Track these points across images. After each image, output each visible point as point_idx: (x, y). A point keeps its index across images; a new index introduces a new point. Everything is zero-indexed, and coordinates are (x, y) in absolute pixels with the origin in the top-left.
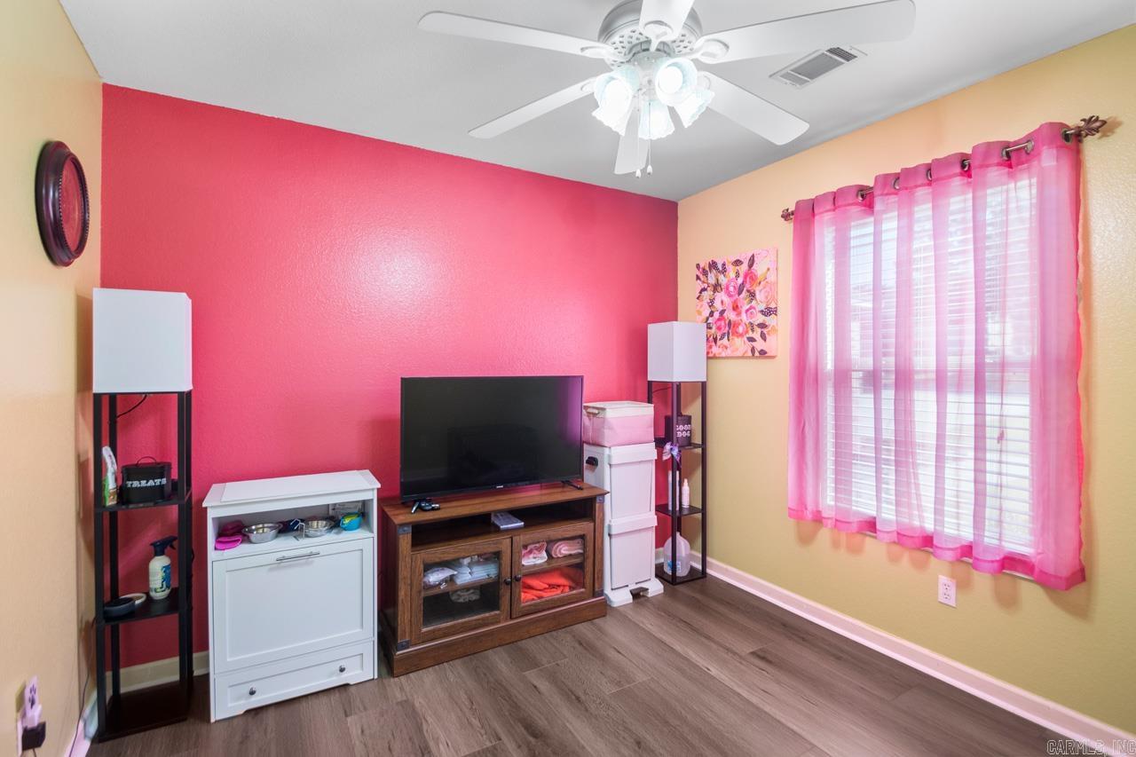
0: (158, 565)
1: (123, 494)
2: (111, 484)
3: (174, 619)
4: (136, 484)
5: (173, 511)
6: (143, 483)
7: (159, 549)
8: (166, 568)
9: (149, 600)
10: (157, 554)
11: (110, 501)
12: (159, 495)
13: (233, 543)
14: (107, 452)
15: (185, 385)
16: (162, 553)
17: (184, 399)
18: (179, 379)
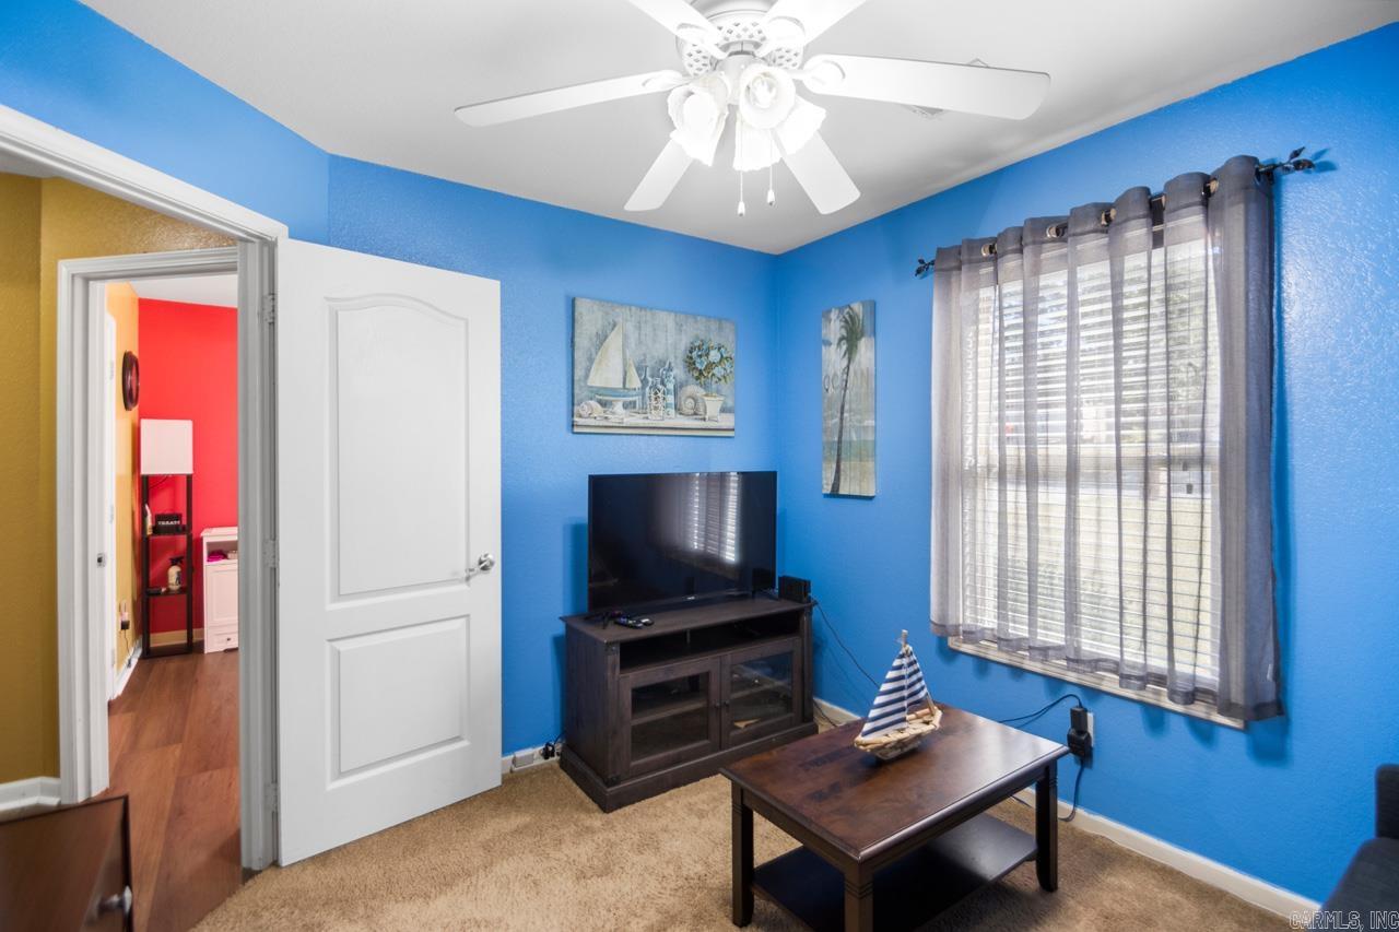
0: (174, 571)
1: (156, 529)
2: (149, 523)
3: (185, 596)
4: (163, 523)
5: (182, 539)
6: (167, 523)
7: (174, 562)
8: (178, 573)
9: (168, 590)
10: (173, 565)
11: (149, 533)
12: (175, 530)
13: (217, 559)
14: (147, 507)
15: (189, 471)
16: (175, 564)
17: (189, 477)
18: (185, 467)
